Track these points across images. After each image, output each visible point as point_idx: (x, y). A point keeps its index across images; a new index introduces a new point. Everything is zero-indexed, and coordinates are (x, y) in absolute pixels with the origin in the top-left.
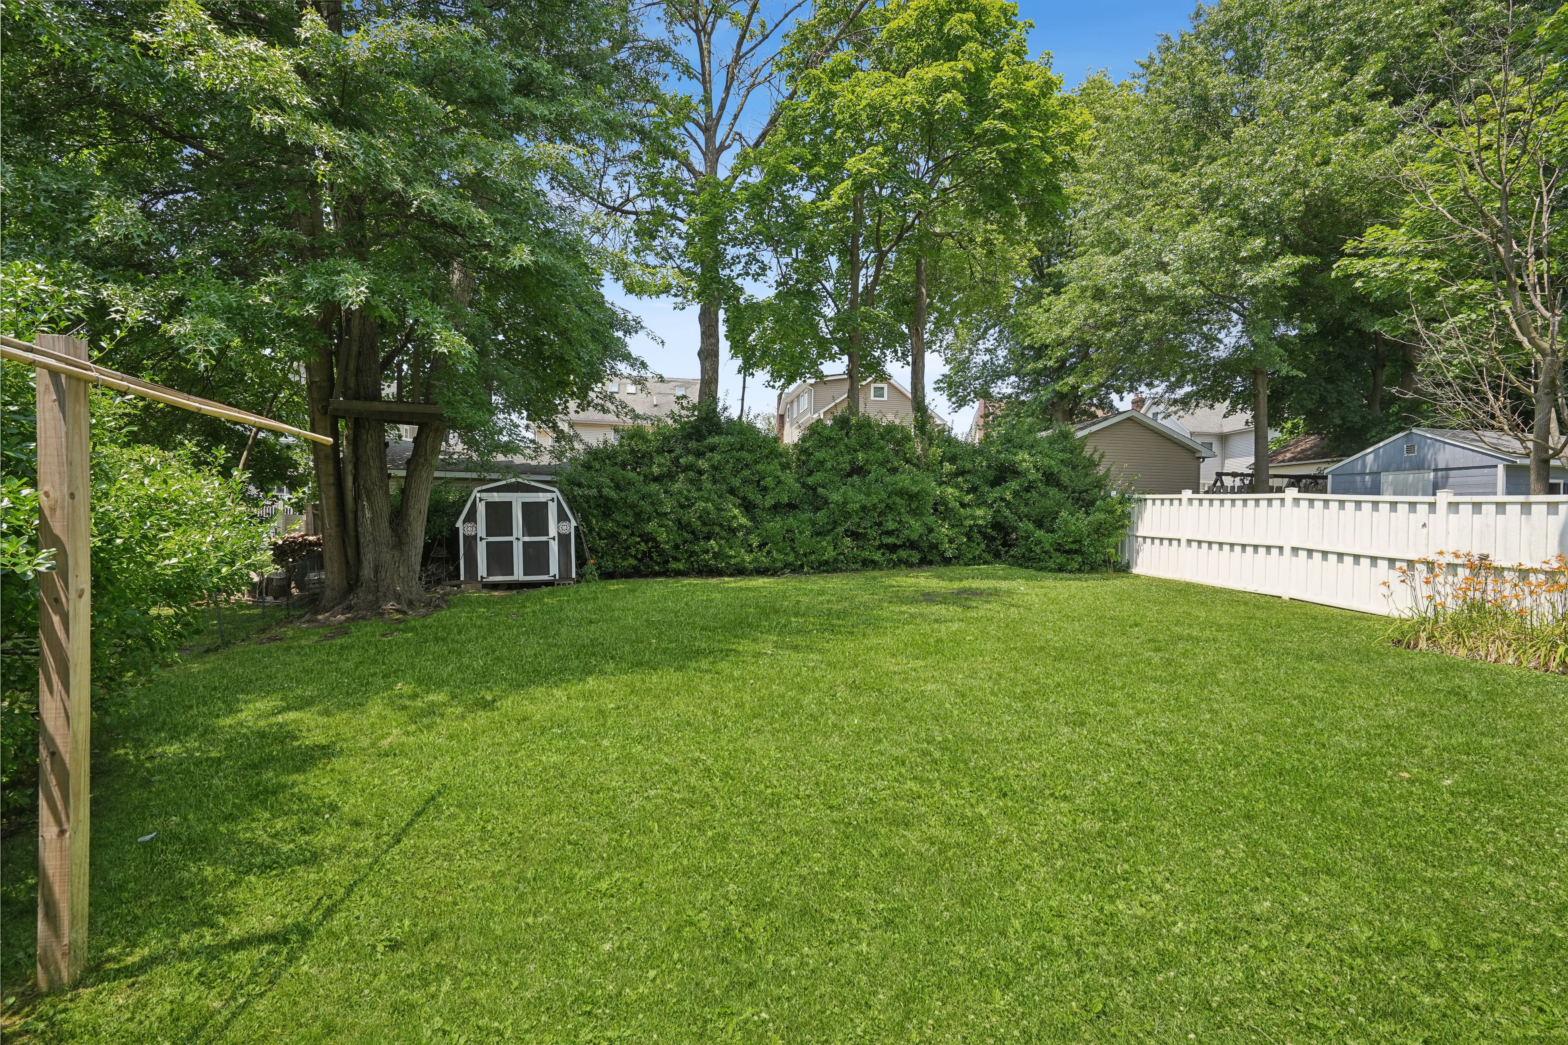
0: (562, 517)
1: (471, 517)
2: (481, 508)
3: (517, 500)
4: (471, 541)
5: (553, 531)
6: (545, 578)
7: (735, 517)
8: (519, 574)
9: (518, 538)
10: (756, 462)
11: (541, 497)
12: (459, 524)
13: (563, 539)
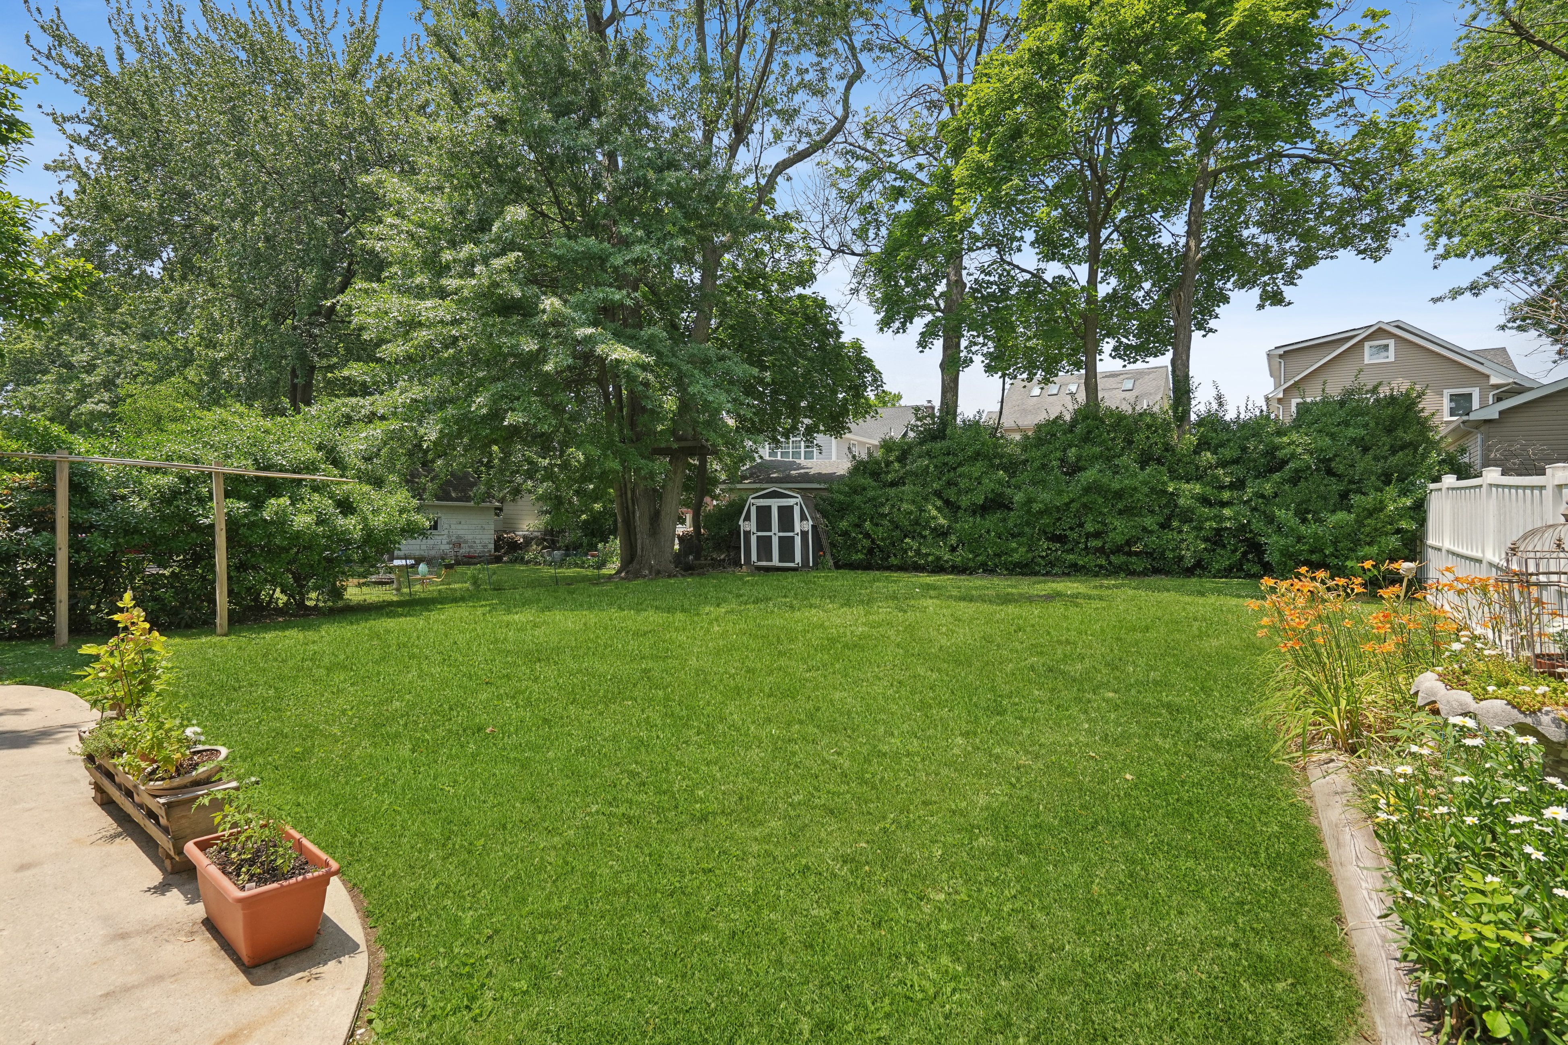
0: (803, 518)
1: (748, 518)
2: (753, 510)
3: (775, 504)
4: (747, 534)
5: (797, 529)
6: (791, 565)
7: (934, 518)
8: (776, 562)
9: (775, 534)
10: (960, 464)
11: (790, 502)
12: (741, 522)
13: (804, 534)
